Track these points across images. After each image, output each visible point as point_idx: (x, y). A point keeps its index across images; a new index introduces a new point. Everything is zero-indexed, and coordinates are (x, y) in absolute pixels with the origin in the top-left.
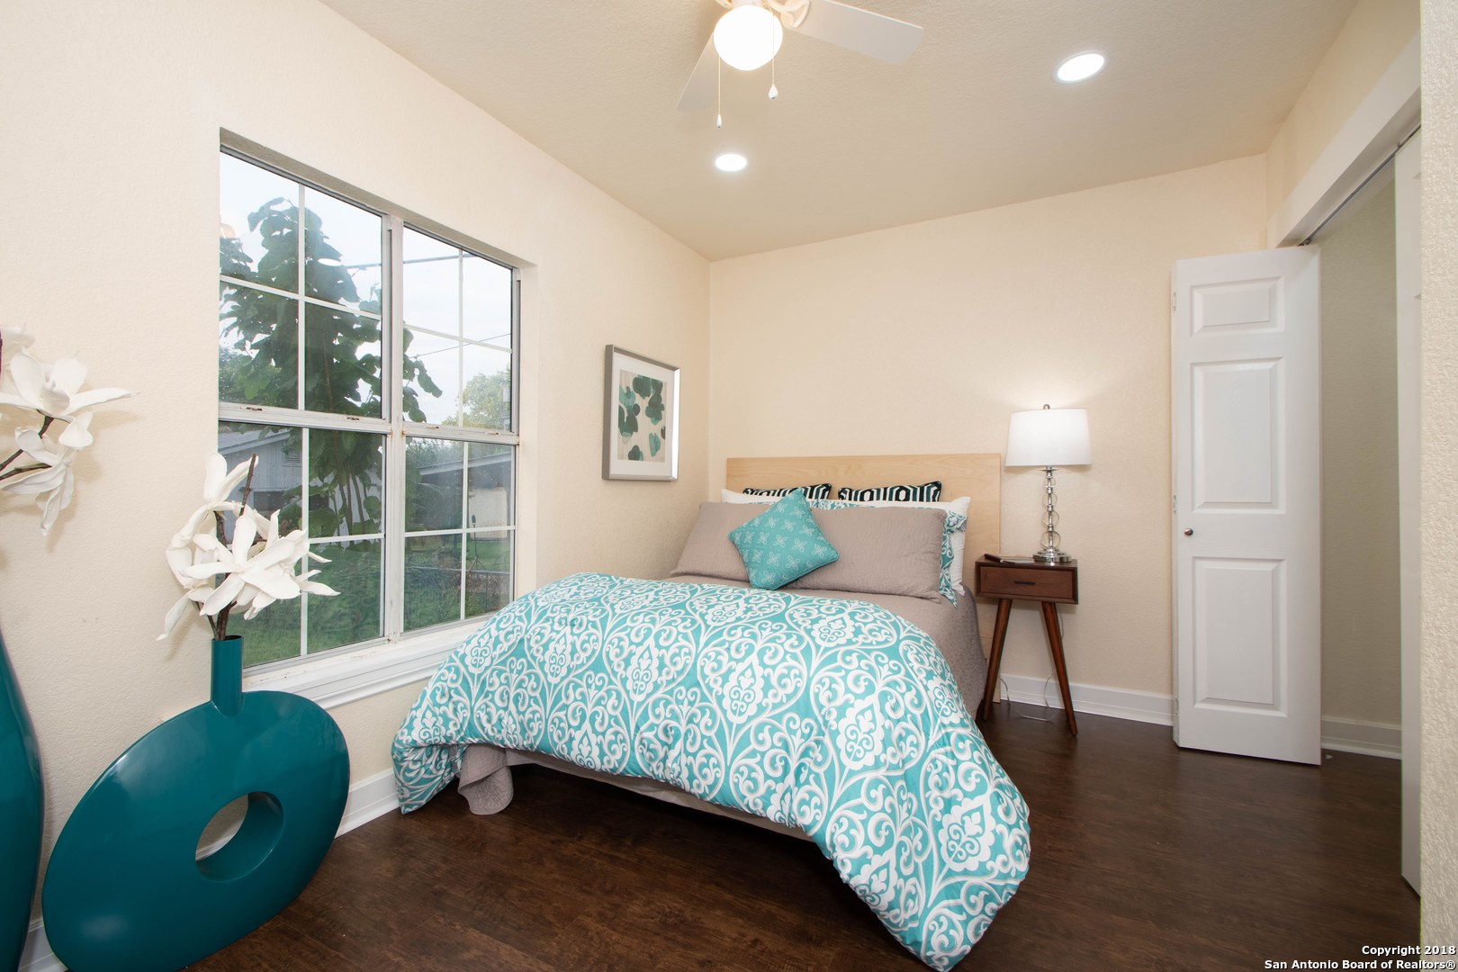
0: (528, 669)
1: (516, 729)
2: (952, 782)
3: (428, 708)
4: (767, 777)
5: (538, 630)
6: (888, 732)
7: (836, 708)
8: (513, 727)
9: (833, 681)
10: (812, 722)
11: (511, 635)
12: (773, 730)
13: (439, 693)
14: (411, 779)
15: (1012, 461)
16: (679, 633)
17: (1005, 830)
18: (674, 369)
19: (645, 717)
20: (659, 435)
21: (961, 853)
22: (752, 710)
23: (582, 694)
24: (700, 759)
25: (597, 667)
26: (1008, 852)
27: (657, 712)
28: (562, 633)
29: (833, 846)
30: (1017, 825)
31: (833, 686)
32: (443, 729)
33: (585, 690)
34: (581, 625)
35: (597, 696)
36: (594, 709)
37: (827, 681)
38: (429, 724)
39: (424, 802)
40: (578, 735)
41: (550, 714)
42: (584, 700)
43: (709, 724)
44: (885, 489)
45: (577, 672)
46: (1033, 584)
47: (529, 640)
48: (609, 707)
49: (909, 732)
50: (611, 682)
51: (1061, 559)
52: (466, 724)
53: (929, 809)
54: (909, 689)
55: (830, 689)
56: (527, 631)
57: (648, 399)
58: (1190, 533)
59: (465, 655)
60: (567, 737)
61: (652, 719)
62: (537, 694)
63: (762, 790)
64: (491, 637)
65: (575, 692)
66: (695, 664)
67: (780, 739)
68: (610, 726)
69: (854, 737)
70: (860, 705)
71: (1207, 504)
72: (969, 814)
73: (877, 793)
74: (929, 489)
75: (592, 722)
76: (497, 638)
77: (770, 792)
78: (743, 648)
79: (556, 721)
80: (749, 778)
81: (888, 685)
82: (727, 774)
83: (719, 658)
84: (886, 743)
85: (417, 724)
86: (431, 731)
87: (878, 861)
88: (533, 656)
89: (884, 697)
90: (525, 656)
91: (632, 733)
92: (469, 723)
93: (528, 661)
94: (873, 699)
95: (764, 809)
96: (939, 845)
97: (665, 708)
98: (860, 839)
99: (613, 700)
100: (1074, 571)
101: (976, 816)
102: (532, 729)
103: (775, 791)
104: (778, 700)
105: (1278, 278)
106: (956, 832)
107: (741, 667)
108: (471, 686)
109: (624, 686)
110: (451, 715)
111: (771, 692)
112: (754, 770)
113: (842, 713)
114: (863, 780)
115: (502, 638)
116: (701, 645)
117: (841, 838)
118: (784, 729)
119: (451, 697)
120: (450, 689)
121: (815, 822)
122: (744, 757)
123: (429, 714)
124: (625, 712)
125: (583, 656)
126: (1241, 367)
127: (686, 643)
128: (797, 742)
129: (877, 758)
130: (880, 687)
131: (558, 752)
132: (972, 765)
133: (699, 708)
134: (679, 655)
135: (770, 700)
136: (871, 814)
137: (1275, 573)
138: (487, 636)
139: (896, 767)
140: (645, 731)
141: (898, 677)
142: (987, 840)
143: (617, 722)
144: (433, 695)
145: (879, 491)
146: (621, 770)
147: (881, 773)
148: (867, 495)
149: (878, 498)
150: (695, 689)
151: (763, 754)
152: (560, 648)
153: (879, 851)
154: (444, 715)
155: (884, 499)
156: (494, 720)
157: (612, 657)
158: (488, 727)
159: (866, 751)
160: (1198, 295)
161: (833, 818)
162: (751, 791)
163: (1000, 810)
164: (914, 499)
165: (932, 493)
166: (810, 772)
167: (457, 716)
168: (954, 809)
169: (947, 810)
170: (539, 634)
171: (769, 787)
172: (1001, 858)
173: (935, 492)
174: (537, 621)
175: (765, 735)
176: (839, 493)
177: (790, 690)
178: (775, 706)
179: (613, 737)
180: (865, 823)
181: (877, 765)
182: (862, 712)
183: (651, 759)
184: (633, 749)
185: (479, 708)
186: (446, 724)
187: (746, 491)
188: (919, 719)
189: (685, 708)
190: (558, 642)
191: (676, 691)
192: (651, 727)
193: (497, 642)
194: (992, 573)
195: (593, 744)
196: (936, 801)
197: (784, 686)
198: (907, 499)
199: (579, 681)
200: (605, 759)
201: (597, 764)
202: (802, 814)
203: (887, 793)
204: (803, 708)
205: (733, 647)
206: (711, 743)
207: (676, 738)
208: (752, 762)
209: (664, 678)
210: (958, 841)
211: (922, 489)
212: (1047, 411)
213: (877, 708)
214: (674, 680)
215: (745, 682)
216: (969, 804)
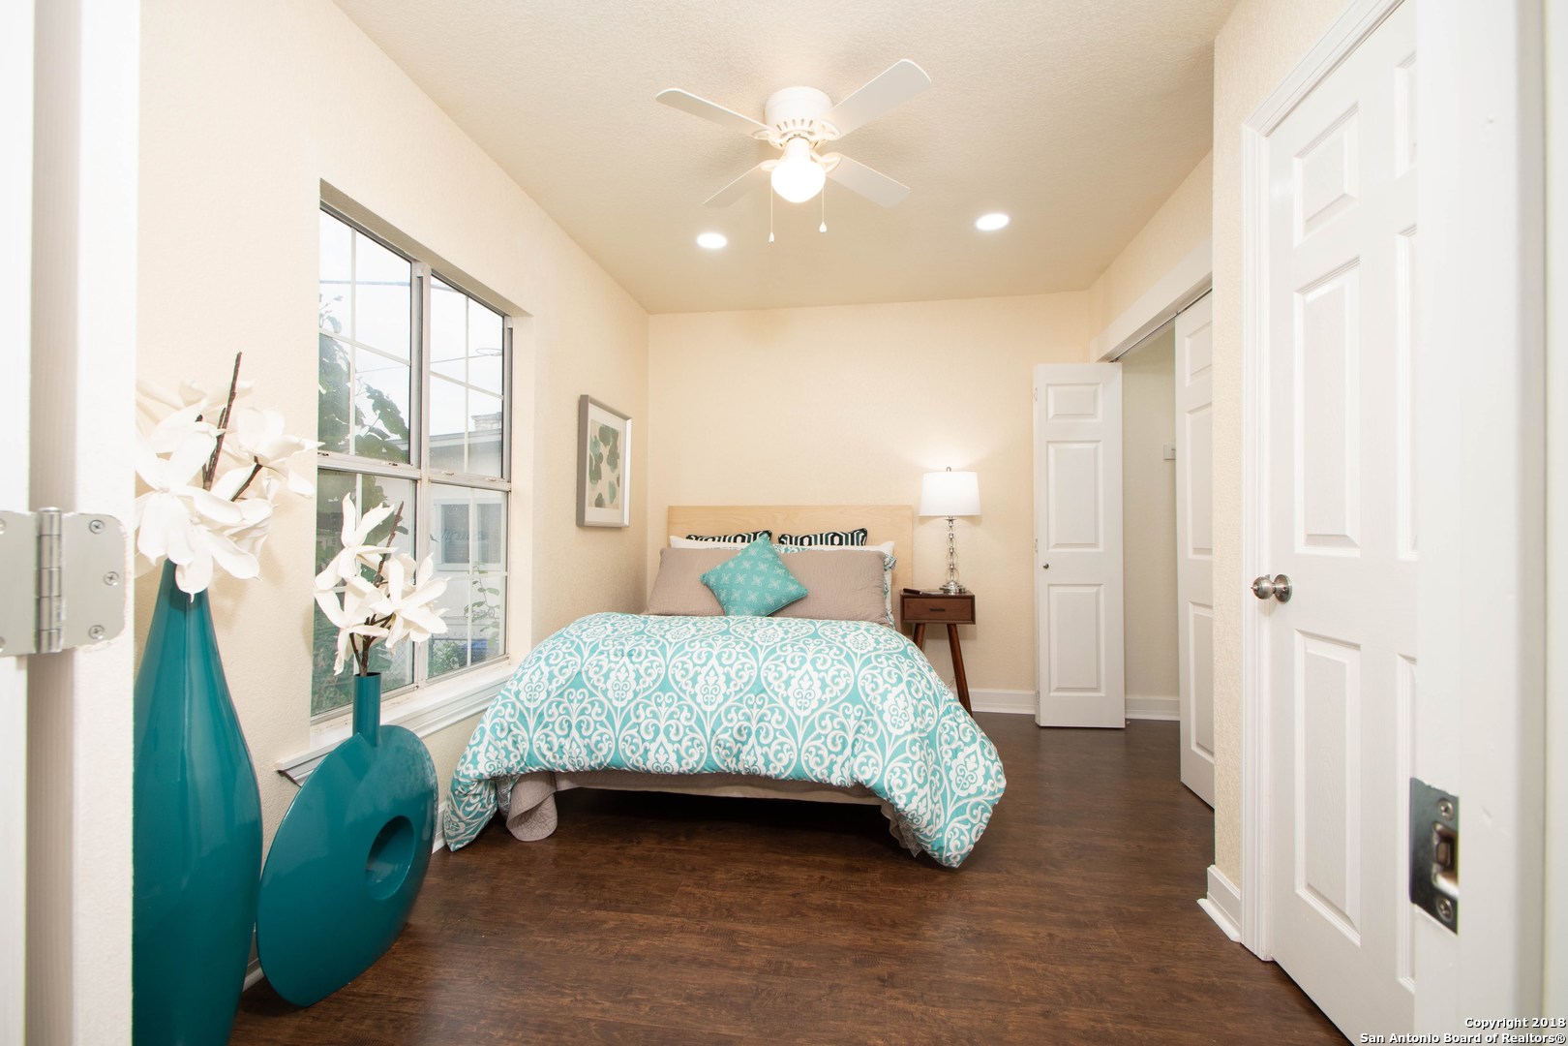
0: (589, 697)
1: (580, 753)
2: (957, 738)
3: (490, 743)
4: (830, 752)
5: (595, 663)
6: (915, 707)
7: (879, 694)
8: (578, 751)
9: (874, 676)
10: (861, 707)
11: (566, 670)
12: (832, 719)
13: (498, 728)
14: (471, 813)
15: (924, 513)
16: (738, 653)
17: (991, 764)
18: (626, 418)
19: (719, 722)
20: (616, 483)
21: (965, 784)
22: (814, 704)
23: (652, 712)
24: (775, 747)
25: (665, 687)
26: (994, 777)
27: (729, 717)
28: (621, 663)
29: (890, 789)
30: (996, 760)
31: (875, 680)
32: (506, 761)
33: (655, 708)
34: (639, 654)
35: (668, 712)
36: (668, 723)
37: (870, 677)
38: (493, 758)
39: (474, 836)
40: (653, 747)
41: (620, 733)
42: (655, 716)
43: (780, 720)
44: (821, 535)
45: (645, 694)
46: (944, 610)
47: (587, 672)
48: (682, 718)
49: (927, 707)
50: (680, 698)
51: (960, 590)
52: (526, 755)
53: (942, 758)
54: (922, 678)
55: (872, 682)
56: (582, 665)
57: (609, 447)
58: (1047, 567)
59: (519, 692)
60: (642, 750)
61: (725, 724)
62: (603, 718)
63: (827, 763)
64: (542, 673)
65: (645, 711)
66: (759, 676)
67: (839, 723)
68: (685, 734)
69: (896, 712)
70: (896, 690)
71: (1057, 545)
72: (968, 756)
73: (916, 748)
74: (858, 534)
75: (667, 733)
76: (551, 673)
77: (832, 763)
78: (797, 660)
79: (629, 739)
80: (817, 755)
81: (909, 676)
82: (799, 755)
83: (778, 669)
84: (916, 715)
85: (481, 758)
86: (495, 764)
87: (921, 793)
88: (593, 686)
89: (909, 684)
90: (585, 687)
91: (709, 737)
92: (529, 754)
93: (590, 691)
94: (903, 686)
95: (829, 777)
96: (950, 781)
97: (737, 713)
98: (909, 779)
99: (686, 713)
100: (972, 598)
101: (973, 757)
102: (600, 750)
103: (836, 762)
104: (834, 695)
105: (1098, 384)
106: (961, 770)
107: (798, 674)
108: (528, 719)
109: (695, 700)
110: (511, 748)
111: (827, 690)
112: (820, 749)
113: (884, 697)
114: (906, 741)
115: (556, 673)
116: (761, 662)
117: (896, 781)
118: (841, 715)
119: (510, 731)
120: (509, 724)
121: (874, 775)
122: (812, 740)
123: (491, 748)
124: (699, 721)
125: (649, 680)
126: (1076, 446)
127: (747, 660)
128: (852, 723)
129: (912, 725)
130: (905, 677)
131: (633, 765)
132: (966, 725)
133: (769, 709)
134: (743, 669)
135: (828, 695)
136: (914, 762)
137: (1097, 593)
138: (538, 673)
139: (923, 731)
140: (721, 733)
141: (914, 670)
142: (981, 772)
143: (692, 730)
144: (493, 730)
145: (816, 537)
146: (699, 769)
147: (916, 735)
148: (806, 540)
149: (816, 544)
150: (762, 695)
151: (826, 736)
152: (622, 676)
153: (921, 786)
154: (505, 748)
155: (821, 543)
156: (556, 749)
157: (678, 678)
158: (549, 754)
159: (905, 721)
160: (1051, 391)
161: (888, 770)
162: (818, 764)
163: (986, 751)
164: (847, 544)
165: (860, 539)
166: (865, 742)
167: (518, 749)
168: (960, 754)
169: (955, 756)
170: (597, 665)
171: (832, 760)
172: (990, 781)
173: (863, 537)
174: (590, 656)
175: (827, 721)
176: (780, 539)
177: (842, 686)
178: (832, 699)
179: (690, 743)
180: (911, 769)
181: (913, 731)
182: (898, 695)
183: (727, 755)
184: (709, 750)
185: (538, 739)
186: (507, 757)
187: (689, 537)
188: (932, 698)
189: (755, 711)
190: (619, 671)
191: (745, 698)
192: (726, 730)
193: (551, 677)
194: (914, 602)
195: (670, 751)
196: (946, 752)
197: (838, 684)
198: (841, 544)
199: (647, 701)
200: (683, 762)
201: (674, 767)
202: (863, 773)
203: (921, 748)
204: (854, 698)
205: (788, 659)
206: (783, 733)
207: (749, 735)
208: (818, 743)
209: (732, 689)
210: (963, 776)
211: (852, 535)
212: (949, 472)
213: (906, 691)
214: (741, 690)
215: (806, 684)
216: (968, 750)
